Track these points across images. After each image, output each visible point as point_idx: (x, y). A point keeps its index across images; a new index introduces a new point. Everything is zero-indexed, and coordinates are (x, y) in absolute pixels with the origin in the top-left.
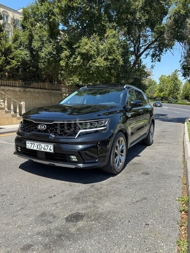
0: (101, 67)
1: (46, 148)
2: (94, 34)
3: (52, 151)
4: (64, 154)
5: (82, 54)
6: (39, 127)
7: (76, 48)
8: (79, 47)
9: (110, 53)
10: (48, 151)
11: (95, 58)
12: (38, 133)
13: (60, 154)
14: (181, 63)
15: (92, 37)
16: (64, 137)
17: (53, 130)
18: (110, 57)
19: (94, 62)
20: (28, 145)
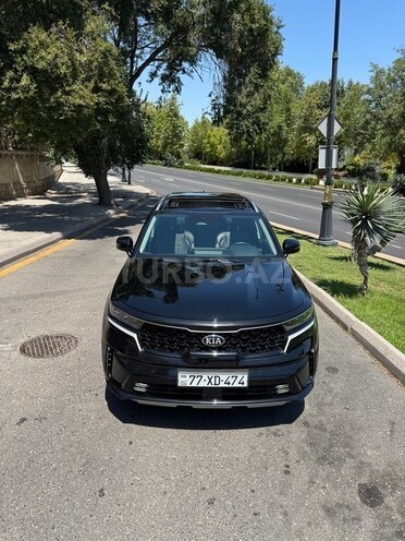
0: (87, 107)
1: (231, 380)
2: (61, 22)
5: (33, 72)
6: (208, 341)
7: (15, 51)
8: (23, 51)
9: (101, 76)
11: (69, 85)
14: (213, 97)
15: (53, 29)
16: (263, 353)
18: (104, 86)
19: (68, 93)
20: (183, 379)
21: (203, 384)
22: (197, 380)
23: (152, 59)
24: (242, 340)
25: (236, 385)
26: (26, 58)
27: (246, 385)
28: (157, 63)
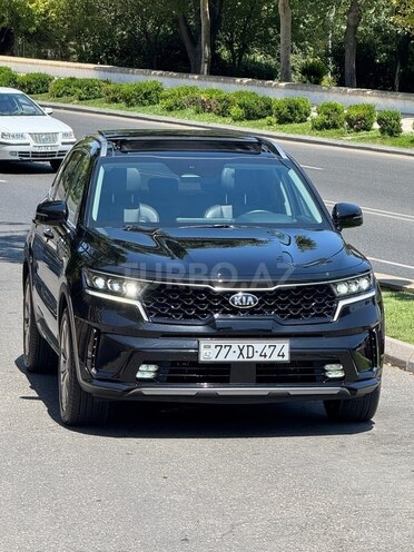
1: (268, 351)
6: (237, 301)
16: (307, 320)
20: (207, 351)
21: (233, 357)
22: (224, 351)
24: (279, 302)
25: (275, 358)
27: (287, 358)
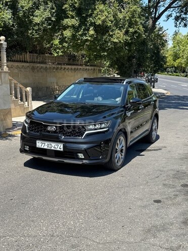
0: (120, 43)
1: (56, 147)
3: (62, 150)
4: (72, 152)
6: (49, 129)
10: (58, 149)
12: (48, 134)
13: (69, 152)
16: (72, 137)
17: (62, 131)
18: (131, 30)
19: (111, 36)
20: (38, 144)
22: (43, 145)
23: (169, 7)
24: (64, 130)
26: (91, 19)
28: (172, 9)
